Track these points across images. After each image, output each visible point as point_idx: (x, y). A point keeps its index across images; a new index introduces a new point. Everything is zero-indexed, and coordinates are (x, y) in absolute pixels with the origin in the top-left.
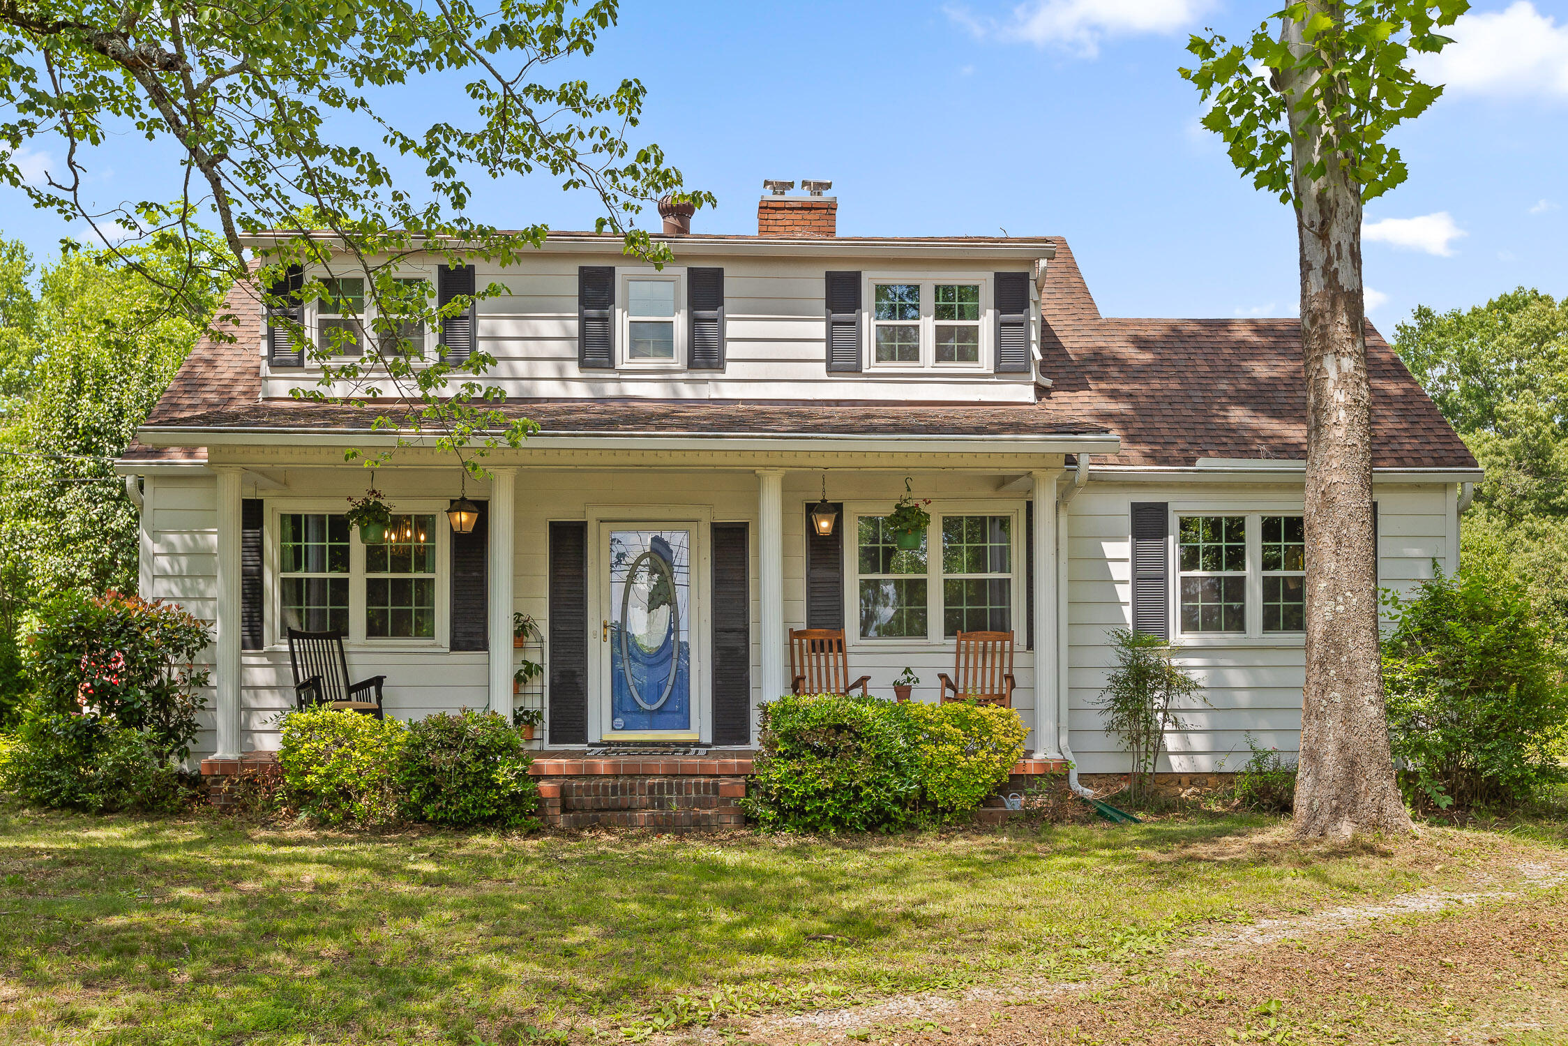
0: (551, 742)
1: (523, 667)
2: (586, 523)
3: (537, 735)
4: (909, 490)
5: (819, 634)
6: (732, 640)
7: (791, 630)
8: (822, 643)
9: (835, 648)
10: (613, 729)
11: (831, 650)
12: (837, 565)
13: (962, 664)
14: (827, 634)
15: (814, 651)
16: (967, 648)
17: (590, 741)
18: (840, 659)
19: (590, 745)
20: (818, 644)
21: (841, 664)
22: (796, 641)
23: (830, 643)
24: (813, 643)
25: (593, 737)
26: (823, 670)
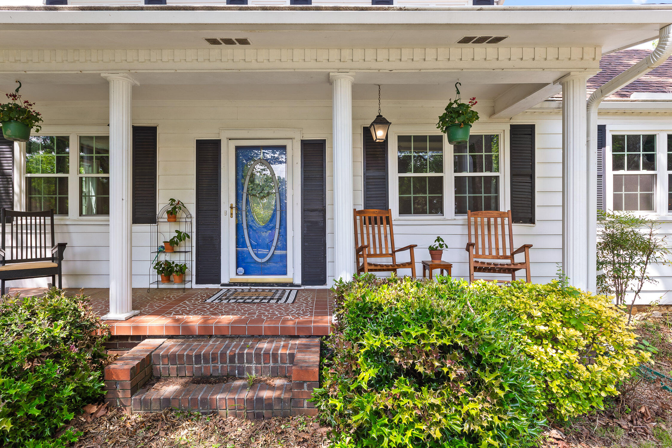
0: (197, 283)
1: (176, 234)
2: (220, 141)
3: (188, 278)
4: (458, 93)
5: (374, 213)
6: (315, 217)
7: (355, 210)
8: (375, 218)
9: (385, 222)
10: (237, 274)
11: (382, 223)
12: (384, 167)
13: (473, 232)
14: (379, 213)
15: (370, 223)
16: (476, 222)
17: (223, 281)
18: (388, 228)
19: (222, 285)
20: (373, 220)
21: (388, 232)
22: (358, 217)
23: (381, 218)
24: (370, 218)
25: (224, 279)
26: (377, 236)
